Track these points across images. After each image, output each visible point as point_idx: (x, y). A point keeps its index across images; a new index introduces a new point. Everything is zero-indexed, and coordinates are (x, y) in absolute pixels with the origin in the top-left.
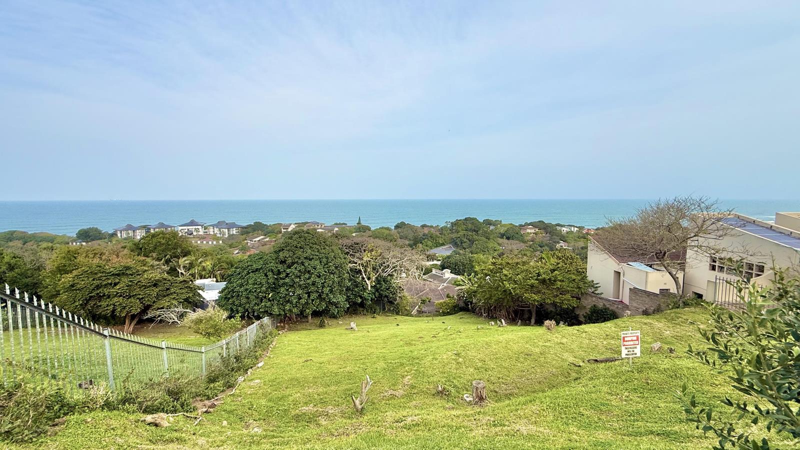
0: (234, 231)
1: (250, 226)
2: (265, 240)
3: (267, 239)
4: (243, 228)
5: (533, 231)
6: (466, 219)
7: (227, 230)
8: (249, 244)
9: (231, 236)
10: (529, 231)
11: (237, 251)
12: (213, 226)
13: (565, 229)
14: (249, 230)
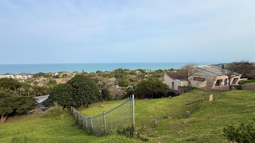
0: (30, 76)
1: (37, 74)
2: (45, 79)
3: (46, 79)
4: (33, 75)
5: (138, 72)
6: (119, 69)
7: (26, 76)
8: (37, 81)
9: (28, 78)
10: (137, 72)
11: (33, 84)
12: (19, 75)
13: (147, 71)
14: (37, 75)
